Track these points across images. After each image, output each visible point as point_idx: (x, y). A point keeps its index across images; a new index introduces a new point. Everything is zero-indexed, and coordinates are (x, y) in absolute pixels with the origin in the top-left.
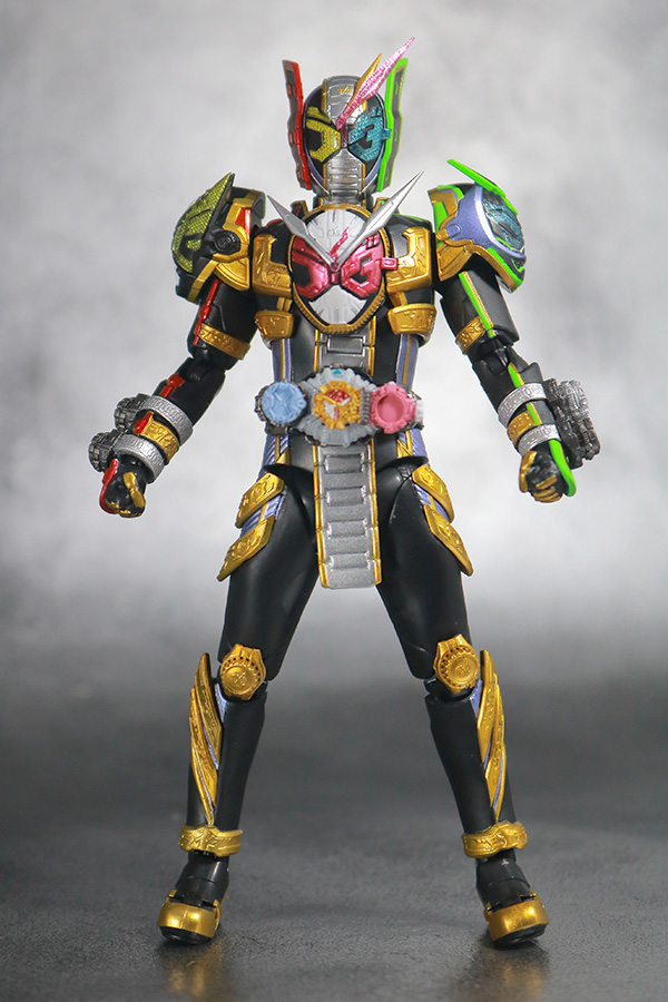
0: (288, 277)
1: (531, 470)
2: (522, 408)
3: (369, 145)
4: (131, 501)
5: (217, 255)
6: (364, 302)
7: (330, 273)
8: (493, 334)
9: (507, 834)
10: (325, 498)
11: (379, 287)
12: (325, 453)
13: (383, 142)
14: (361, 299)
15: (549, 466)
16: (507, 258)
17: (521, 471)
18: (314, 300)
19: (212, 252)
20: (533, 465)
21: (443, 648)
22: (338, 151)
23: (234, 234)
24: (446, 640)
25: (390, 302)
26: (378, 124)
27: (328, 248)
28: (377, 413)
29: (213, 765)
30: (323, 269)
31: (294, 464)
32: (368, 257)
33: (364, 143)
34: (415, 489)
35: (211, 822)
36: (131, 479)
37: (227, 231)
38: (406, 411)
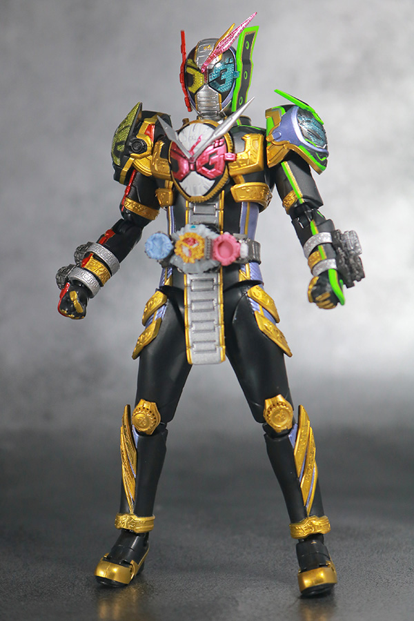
0: (168, 167)
1: (315, 288)
2: (316, 249)
3: (224, 82)
4: (74, 309)
5: (133, 154)
6: (213, 182)
7: (189, 164)
8: (302, 201)
9: (314, 524)
10: (191, 307)
11: (224, 172)
12: (192, 278)
13: (234, 80)
14: (210, 180)
15: (325, 286)
16: (313, 152)
17: (309, 290)
18: (182, 181)
19: (130, 152)
20: (315, 285)
21: (268, 403)
22: (202, 87)
23: (143, 141)
24: (270, 398)
25: (232, 181)
26: (230, 69)
27: (188, 147)
28: (217, 253)
29: (132, 476)
30: (185, 161)
31: (174, 285)
32: (215, 153)
33: (220, 81)
34: (249, 301)
35: (132, 511)
36: (74, 296)
37: (139, 139)
38: (234, 251)
